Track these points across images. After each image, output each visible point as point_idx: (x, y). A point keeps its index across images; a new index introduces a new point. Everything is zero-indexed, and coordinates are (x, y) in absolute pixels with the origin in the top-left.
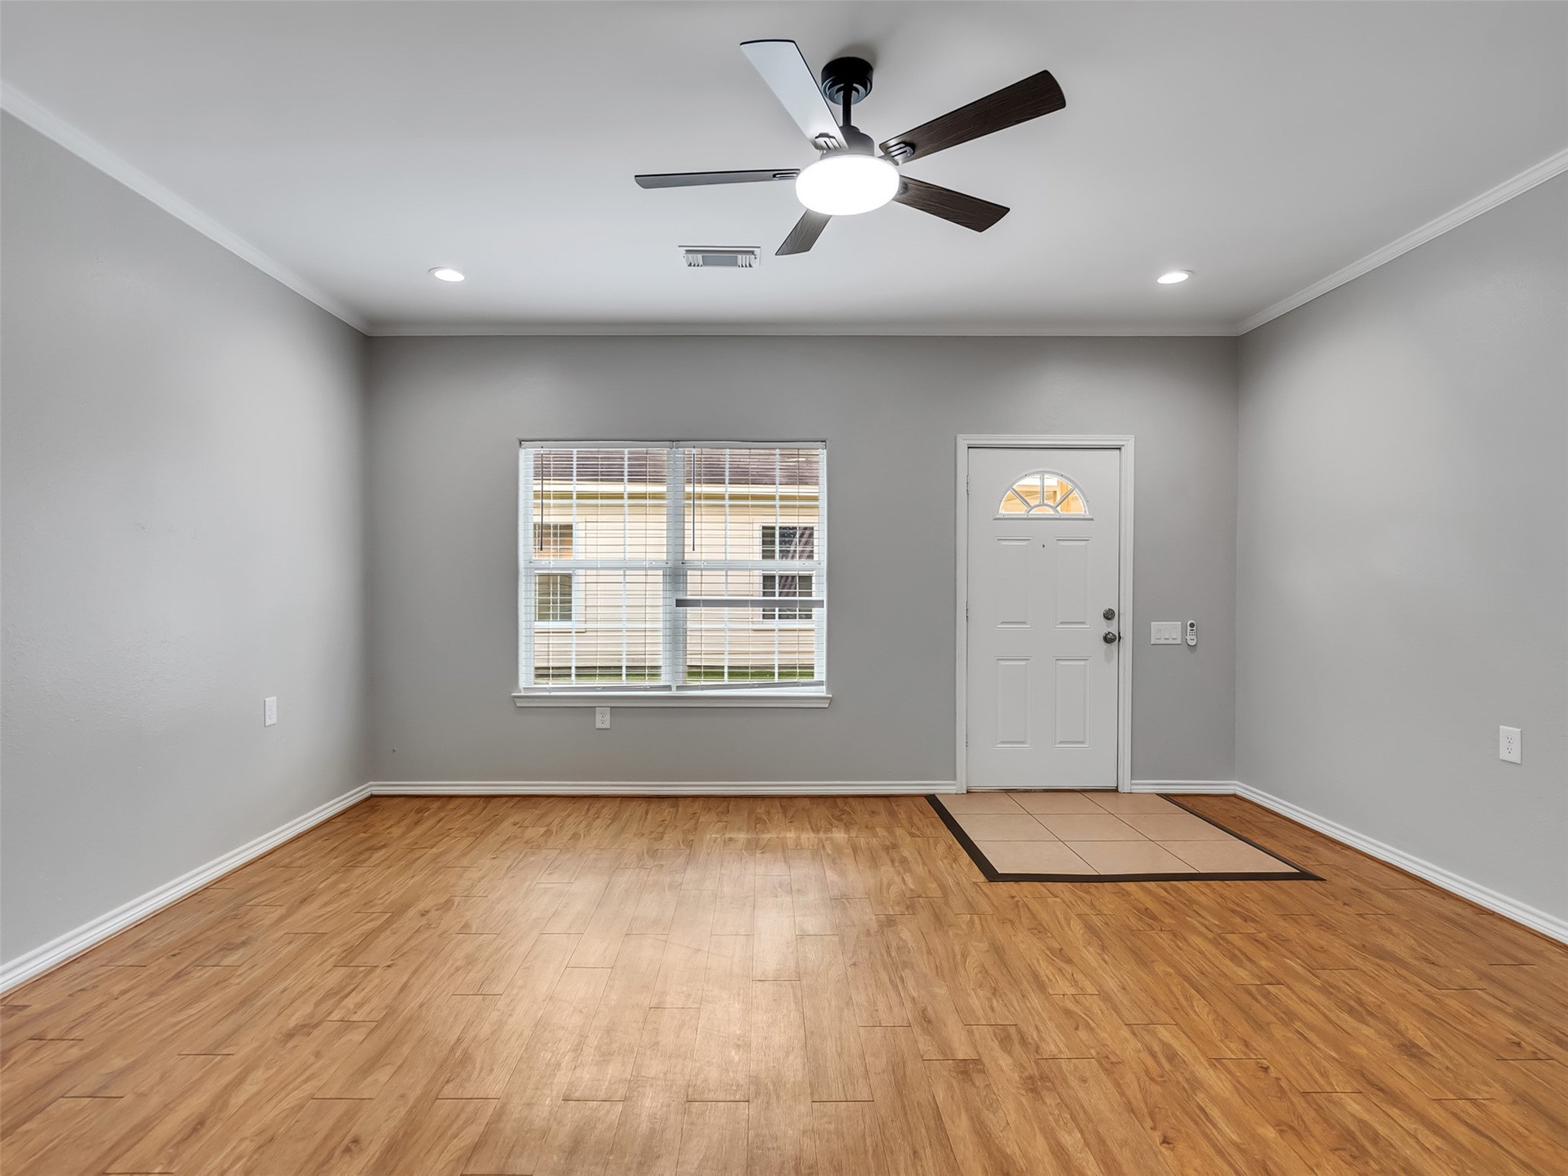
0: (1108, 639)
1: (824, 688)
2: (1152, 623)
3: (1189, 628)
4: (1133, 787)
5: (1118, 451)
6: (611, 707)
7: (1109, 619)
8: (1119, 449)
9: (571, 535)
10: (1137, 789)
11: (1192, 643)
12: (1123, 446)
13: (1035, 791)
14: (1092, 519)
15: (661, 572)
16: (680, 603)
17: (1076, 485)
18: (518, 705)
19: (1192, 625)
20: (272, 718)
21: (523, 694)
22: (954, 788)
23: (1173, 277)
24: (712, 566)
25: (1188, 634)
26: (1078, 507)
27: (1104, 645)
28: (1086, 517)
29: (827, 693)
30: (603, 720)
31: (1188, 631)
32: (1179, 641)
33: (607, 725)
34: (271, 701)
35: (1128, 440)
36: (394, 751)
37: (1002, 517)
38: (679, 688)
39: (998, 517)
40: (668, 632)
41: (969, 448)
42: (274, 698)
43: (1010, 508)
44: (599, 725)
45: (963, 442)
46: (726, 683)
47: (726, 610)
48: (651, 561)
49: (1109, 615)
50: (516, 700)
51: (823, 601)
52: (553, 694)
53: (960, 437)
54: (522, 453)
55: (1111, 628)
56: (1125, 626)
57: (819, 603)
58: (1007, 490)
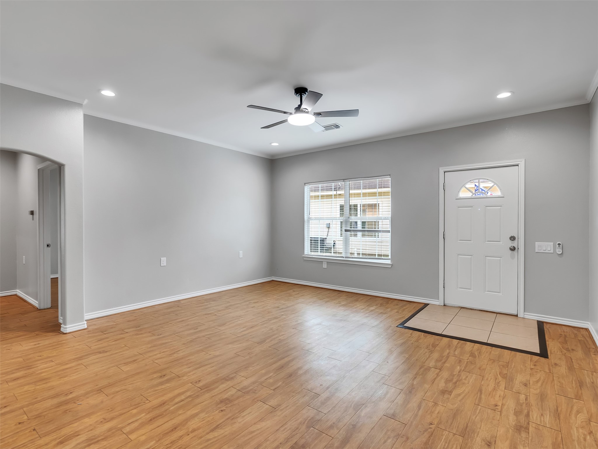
0: (513, 249)
1: (391, 261)
2: (536, 243)
3: (557, 246)
4: (525, 316)
5: (517, 167)
6: (327, 262)
7: (510, 239)
8: (518, 165)
10: (526, 317)
11: (561, 253)
12: (519, 164)
13: (475, 310)
14: (503, 197)
16: (346, 231)
17: (495, 183)
18: (304, 259)
19: (559, 244)
20: (241, 256)
21: (305, 256)
22: (438, 303)
23: (504, 95)
25: (557, 248)
26: (497, 192)
27: (510, 252)
28: (500, 196)
29: (391, 263)
30: (325, 266)
31: (557, 247)
32: (552, 251)
34: (241, 252)
35: (521, 161)
36: (277, 269)
37: (459, 198)
38: (346, 257)
39: (457, 198)
40: (344, 240)
41: (444, 172)
42: (242, 252)
43: (463, 194)
45: (442, 171)
46: (361, 257)
49: (513, 238)
50: (304, 258)
51: (390, 231)
52: (313, 257)
53: (440, 168)
54: (306, 187)
55: (515, 244)
56: (521, 243)
57: (388, 231)
58: (462, 187)
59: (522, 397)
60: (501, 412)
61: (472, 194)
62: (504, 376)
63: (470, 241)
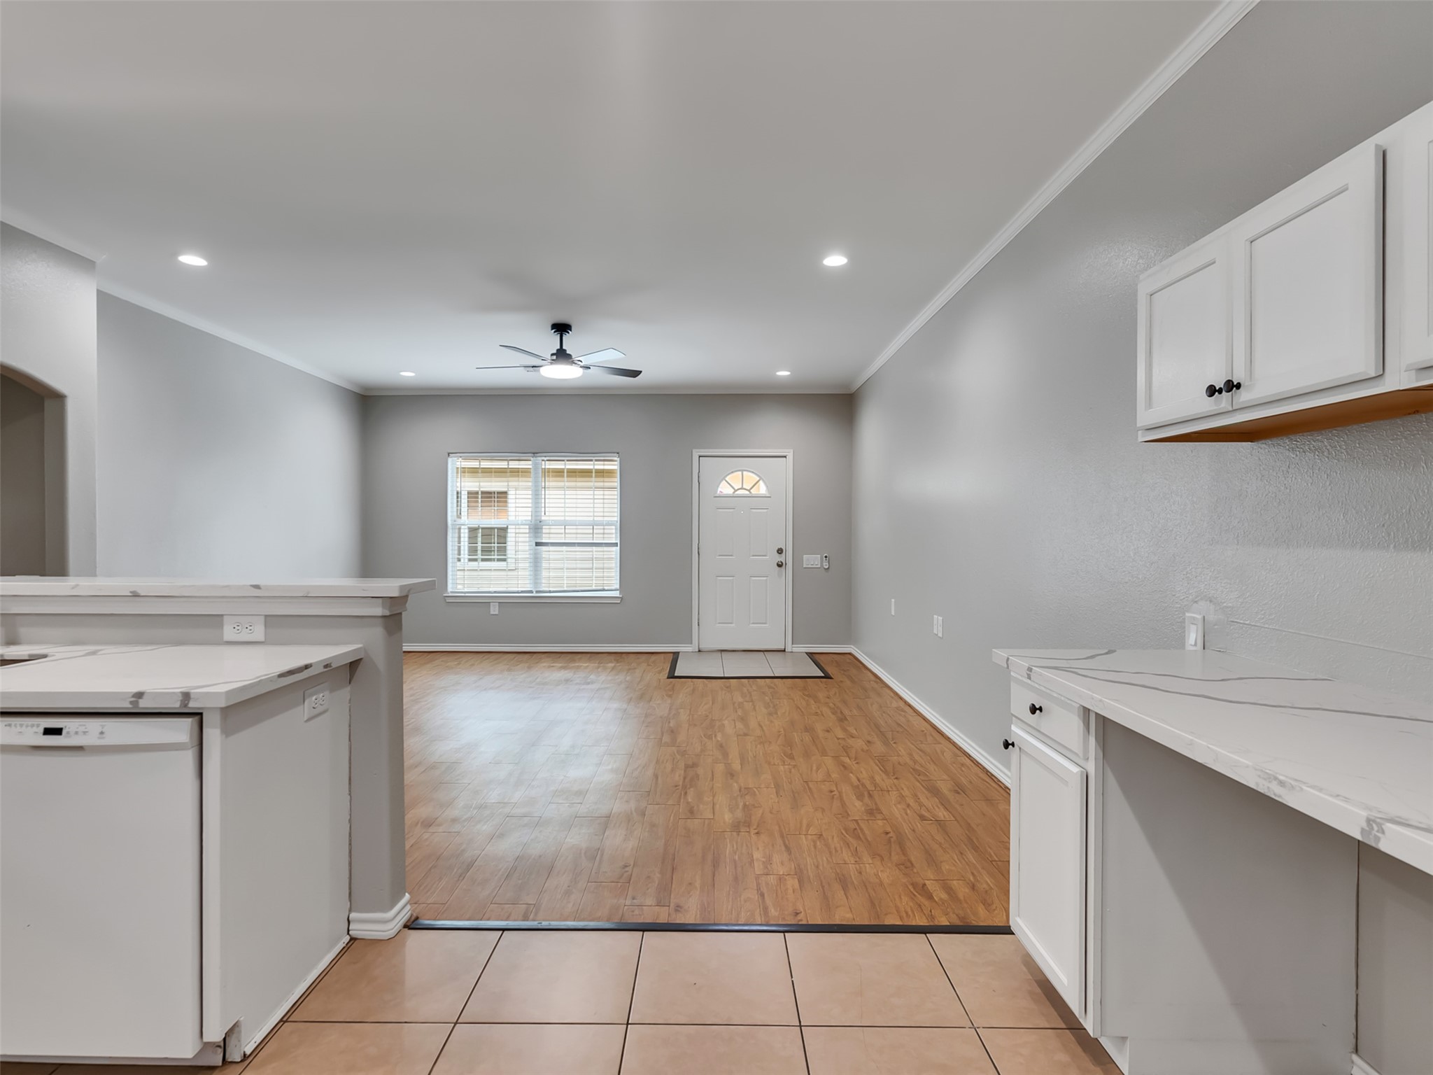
0: (780, 565)
1: (618, 592)
2: (805, 556)
3: (824, 559)
4: (792, 648)
5: (784, 459)
6: (499, 603)
7: (778, 552)
8: (785, 457)
9: (506, 497)
10: (795, 650)
11: (827, 567)
12: (786, 455)
13: (738, 651)
14: (770, 497)
15: (527, 527)
16: (538, 544)
17: (761, 478)
18: (447, 601)
19: (826, 557)
21: (450, 595)
22: (691, 649)
23: (784, 373)
24: (557, 523)
25: (824, 562)
26: (762, 489)
27: (777, 568)
28: (767, 496)
29: (620, 594)
30: (494, 610)
32: (819, 566)
33: (497, 613)
35: (789, 452)
37: (718, 495)
38: (537, 592)
39: (716, 495)
40: (532, 560)
41: (700, 457)
43: (724, 489)
44: (492, 613)
45: (696, 453)
47: (564, 548)
48: (522, 521)
49: (780, 551)
50: (446, 598)
51: (618, 543)
52: (467, 595)
53: (694, 451)
54: (450, 460)
55: (781, 558)
56: (789, 557)
57: (616, 544)
58: (722, 480)
59: (831, 705)
60: (823, 715)
61: (733, 490)
62: (809, 696)
63: (731, 556)
